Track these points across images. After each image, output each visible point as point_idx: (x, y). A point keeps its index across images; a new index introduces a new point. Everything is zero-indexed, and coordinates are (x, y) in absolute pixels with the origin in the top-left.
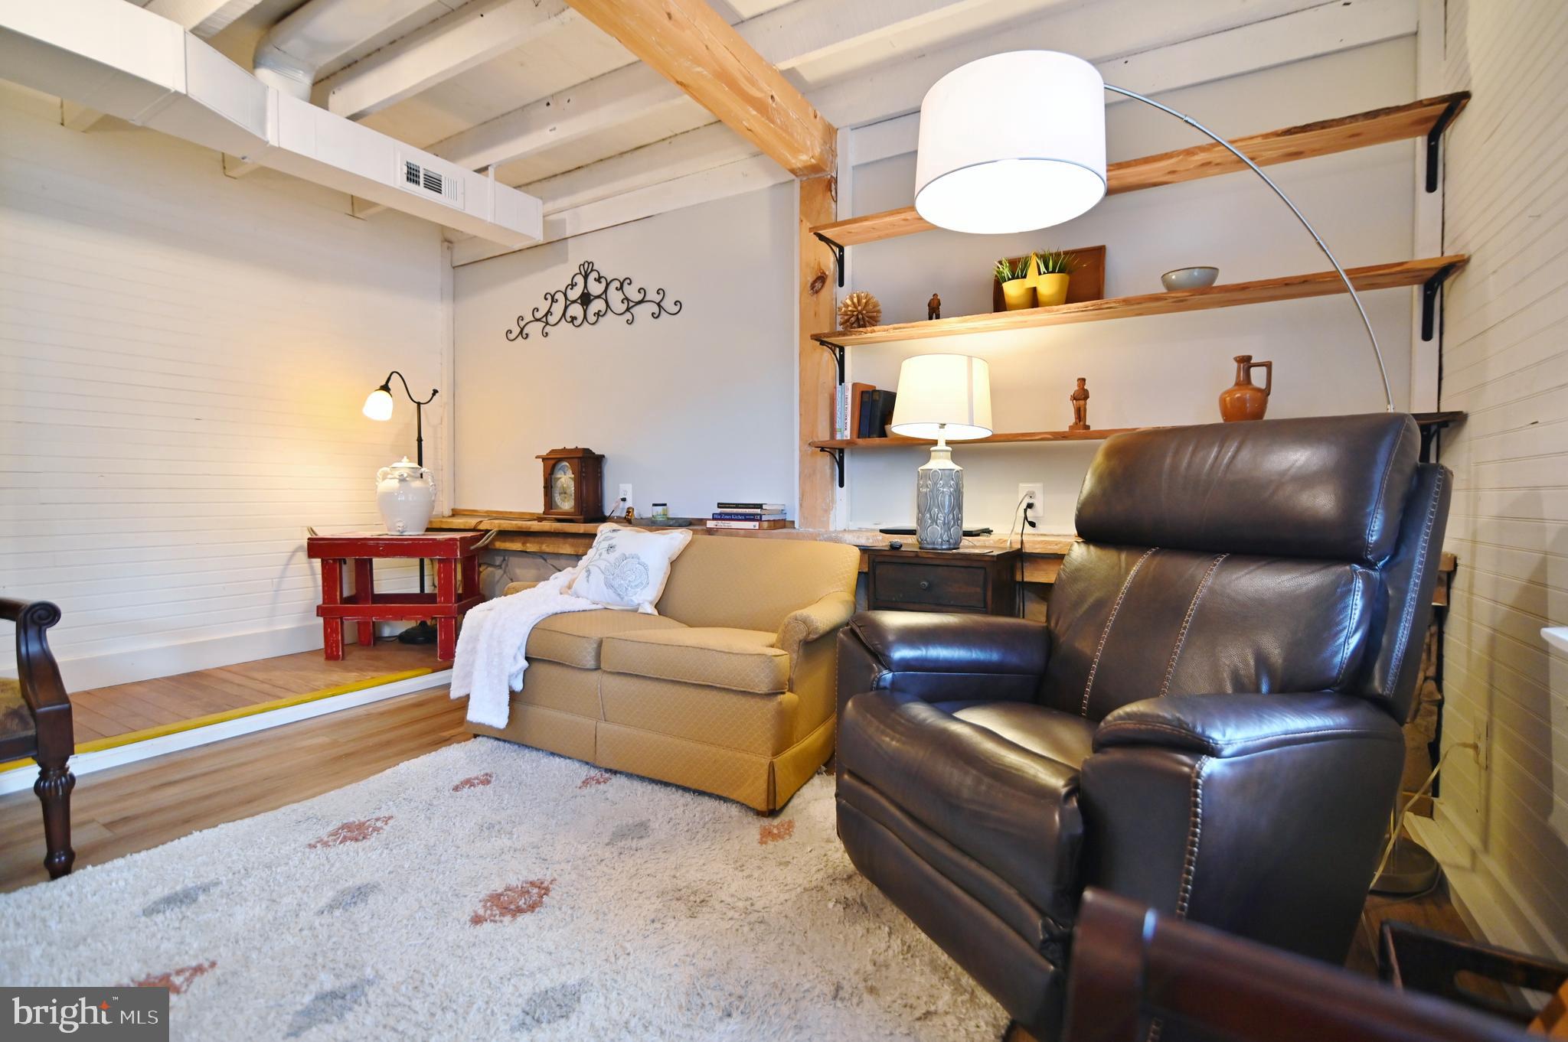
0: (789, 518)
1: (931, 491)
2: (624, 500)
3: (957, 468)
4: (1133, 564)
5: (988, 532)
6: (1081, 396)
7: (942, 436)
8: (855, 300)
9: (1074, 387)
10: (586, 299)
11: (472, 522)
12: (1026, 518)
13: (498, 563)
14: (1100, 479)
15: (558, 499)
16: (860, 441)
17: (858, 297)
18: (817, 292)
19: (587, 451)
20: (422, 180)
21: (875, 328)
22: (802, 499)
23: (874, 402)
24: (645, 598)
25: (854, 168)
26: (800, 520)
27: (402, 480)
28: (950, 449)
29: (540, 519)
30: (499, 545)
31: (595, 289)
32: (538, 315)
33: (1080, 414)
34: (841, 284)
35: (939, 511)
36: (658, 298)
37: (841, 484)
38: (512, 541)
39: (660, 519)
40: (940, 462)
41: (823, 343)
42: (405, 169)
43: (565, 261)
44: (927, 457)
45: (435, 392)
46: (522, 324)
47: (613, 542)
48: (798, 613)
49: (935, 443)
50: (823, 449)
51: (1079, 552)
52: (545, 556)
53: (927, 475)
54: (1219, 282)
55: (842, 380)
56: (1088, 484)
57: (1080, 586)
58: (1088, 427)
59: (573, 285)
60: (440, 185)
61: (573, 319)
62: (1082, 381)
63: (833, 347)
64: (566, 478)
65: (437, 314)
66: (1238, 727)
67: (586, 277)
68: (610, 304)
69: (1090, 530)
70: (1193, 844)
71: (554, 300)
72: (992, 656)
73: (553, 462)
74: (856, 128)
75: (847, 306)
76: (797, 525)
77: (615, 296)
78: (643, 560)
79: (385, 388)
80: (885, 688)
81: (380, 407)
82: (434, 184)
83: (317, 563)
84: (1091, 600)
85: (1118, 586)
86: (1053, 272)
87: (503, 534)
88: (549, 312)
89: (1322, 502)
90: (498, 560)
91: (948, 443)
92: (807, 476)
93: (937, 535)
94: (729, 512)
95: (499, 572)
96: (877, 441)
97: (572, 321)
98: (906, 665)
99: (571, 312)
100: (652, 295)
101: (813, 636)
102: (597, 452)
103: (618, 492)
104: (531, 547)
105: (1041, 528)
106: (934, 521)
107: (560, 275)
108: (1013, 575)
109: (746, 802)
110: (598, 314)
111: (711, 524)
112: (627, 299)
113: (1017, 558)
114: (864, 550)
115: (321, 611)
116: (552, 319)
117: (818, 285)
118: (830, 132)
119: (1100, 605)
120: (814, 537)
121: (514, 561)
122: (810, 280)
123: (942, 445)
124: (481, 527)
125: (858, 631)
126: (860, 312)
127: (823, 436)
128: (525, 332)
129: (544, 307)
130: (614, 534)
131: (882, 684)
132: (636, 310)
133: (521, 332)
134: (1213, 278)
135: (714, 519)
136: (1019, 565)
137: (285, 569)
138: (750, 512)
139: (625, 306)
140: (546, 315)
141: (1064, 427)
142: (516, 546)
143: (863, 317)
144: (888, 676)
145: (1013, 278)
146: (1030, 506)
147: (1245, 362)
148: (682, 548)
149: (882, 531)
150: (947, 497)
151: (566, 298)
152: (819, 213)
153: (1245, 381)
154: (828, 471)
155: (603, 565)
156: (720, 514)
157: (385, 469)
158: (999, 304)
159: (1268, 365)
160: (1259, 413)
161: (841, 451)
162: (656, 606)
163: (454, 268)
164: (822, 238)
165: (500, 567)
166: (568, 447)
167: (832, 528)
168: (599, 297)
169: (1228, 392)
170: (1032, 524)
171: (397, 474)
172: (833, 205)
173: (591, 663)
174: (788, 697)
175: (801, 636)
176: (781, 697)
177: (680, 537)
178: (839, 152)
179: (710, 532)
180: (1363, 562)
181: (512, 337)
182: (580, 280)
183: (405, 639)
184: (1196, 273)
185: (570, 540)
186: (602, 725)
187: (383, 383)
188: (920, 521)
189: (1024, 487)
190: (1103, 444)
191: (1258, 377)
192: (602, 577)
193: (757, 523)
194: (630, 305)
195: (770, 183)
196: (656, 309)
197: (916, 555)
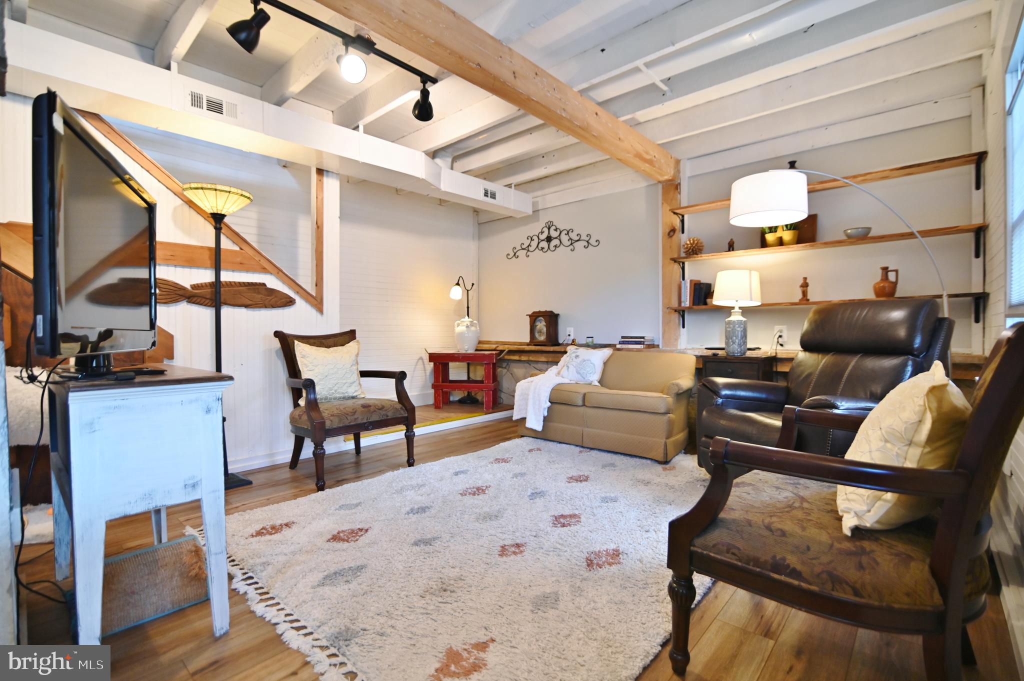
0: (656, 343)
1: (732, 330)
2: (569, 335)
3: (744, 319)
4: (824, 358)
5: (759, 349)
6: (805, 285)
7: (737, 306)
8: (692, 242)
9: (801, 282)
10: (549, 239)
11: (494, 346)
12: (778, 342)
13: (504, 366)
14: (811, 324)
15: (537, 335)
16: (695, 307)
17: (693, 240)
18: (671, 237)
19: (551, 312)
20: (489, 195)
21: (703, 255)
22: (664, 334)
23: (701, 288)
24: (595, 378)
25: (690, 178)
26: (662, 343)
27: (467, 327)
28: (741, 311)
29: (528, 345)
30: (507, 357)
31: (554, 234)
32: (524, 247)
33: (805, 294)
34: (683, 232)
35: (736, 338)
36: (587, 239)
37: (684, 327)
38: (514, 355)
39: (590, 344)
40: (736, 317)
41: (675, 262)
42: (484, 191)
43: (538, 221)
44: (730, 314)
45: (473, 284)
46: (515, 251)
47: (578, 354)
48: (674, 382)
49: (733, 308)
50: (676, 311)
51: (802, 355)
52: (530, 363)
53: (730, 323)
54: (870, 235)
55: (684, 279)
56: (806, 326)
57: (802, 368)
58: (808, 300)
59: (542, 232)
60: (495, 195)
61: (542, 248)
62: (805, 279)
63: (679, 263)
64: (541, 325)
65: (470, 247)
66: (846, 402)
67: (549, 229)
68: (562, 241)
69: (807, 346)
70: (830, 434)
71: (532, 240)
72: (763, 396)
73: (534, 318)
74: (689, 159)
75: (688, 245)
76: (660, 347)
77: (565, 238)
78: (592, 361)
79: (458, 284)
80: (719, 405)
81: (457, 293)
82: (493, 196)
83: (432, 364)
84: (806, 373)
85: (817, 368)
86: (790, 230)
87: (511, 352)
88: (529, 245)
89: (902, 333)
90: (504, 365)
91: (740, 308)
92: (666, 323)
93: (735, 349)
94: (626, 340)
95: (505, 371)
96: (704, 307)
97: (542, 250)
98: (727, 397)
99: (541, 245)
100: (584, 237)
101: (681, 391)
102: (556, 312)
103: (566, 332)
104: (524, 358)
105: (786, 347)
106: (734, 343)
107: (535, 228)
108: (772, 368)
109: (654, 458)
110: (556, 246)
111: (618, 346)
112: (571, 239)
113: (773, 360)
114: (698, 357)
115: (434, 386)
116: (531, 249)
117: (672, 234)
118: (678, 162)
119: (809, 375)
120: (671, 352)
121: (512, 365)
122: (668, 231)
123: (737, 309)
124: (498, 349)
125: (707, 384)
126: (694, 247)
127: (675, 304)
128: (517, 255)
129: (527, 243)
130: (577, 350)
131: (718, 403)
132: (576, 244)
133: (515, 255)
134: (869, 233)
135: (620, 344)
136: (774, 364)
137: (415, 367)
138: (639, 340)
139: (570, 243)
140: (528, 246)
141: (797, 301)
142: (516, 358)
143: (695, 250)
144: (720, 401)
145: (770, 232)
146: (780, 336)
147: (885, 270)
148: (608, 357)
149: (706, 349)
150: (740, 333)
151: (539, 239)
152: (672, 200)
153: (885, 277)
154: (677, 321)
155: (574, 364)
156: (623, 341)
157: (458, 322)
158: (764, 244)
159: (897, 271)
160: (892, 293)
161: (683, 311)
162: (599, 382)
163: (479, 224)
164: (675, 213)
165: (505, 368)
166: (541, 310)
167: (679, 348)
168: (556, 238)
169: (877, 283)
170: (782, 345)
171: (465, 324)
172: (679, 196)
173: (580, 403)
174: (671, 415)
175: (675, 391)
176: (669, 415)
177: (608, 352)
178: (681, 170)
179: (619, 350)
180: (913, 355)
181: (509, 257)
182: (546, 230)
183: (461, 402)
184: (860, 230)
185: (545, 355)
186: (586, 429)
187: (457, 282)
188: (727, 343)
189: (777, 328)
190: (814, 307)
191: (892, 277)
192: (575, 369)
193: (642, 346)
194: (572, 242)
195: (645, 184)
196: (586, 244)
197: (726, 358)
